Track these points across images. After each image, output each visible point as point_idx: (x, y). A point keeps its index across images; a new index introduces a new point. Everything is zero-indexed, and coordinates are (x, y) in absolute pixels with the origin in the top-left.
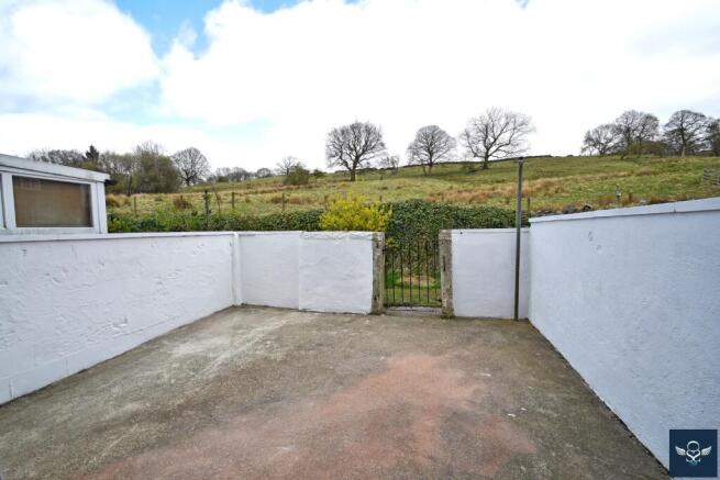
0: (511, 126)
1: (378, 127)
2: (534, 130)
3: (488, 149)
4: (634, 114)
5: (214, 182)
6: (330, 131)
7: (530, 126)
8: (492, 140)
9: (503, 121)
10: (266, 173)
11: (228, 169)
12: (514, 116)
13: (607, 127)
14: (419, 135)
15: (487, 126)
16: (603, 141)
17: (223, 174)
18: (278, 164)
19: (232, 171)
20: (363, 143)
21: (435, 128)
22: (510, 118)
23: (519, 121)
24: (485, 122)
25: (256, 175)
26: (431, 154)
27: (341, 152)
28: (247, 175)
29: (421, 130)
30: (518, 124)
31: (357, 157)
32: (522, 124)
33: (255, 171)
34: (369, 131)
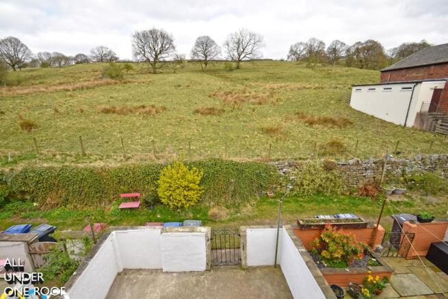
0: (252, 41)
1: (169, 35)
2: (264, 46)
3: (240, 56)
4: (314, 39)
5: (38, 66)
6: (134, 34)
7: (263, 42)
8: (242, 50)
9: (248, 38)
10: (83, 58)
11: (48, 54)
12: (254, 35)
13: (301, 43)
14: (198, 42)
15: (239, 40)
16: (298, 52)
17: (45, 58)
18: (93, 52)
19: (53, 56)
20: (160, 46)
21: (208, 38)
22: (252, 35)
23: (257, 39)
24: (238, 37)
25: (75, 59)
26: (206, 57)
27: (144, 50)
28: (67, 59)
29: (199, 39)
30: (256, 40)
31: (156, 56)
32: (259, 41)
33: (74, 55)
34: (163, 36)
